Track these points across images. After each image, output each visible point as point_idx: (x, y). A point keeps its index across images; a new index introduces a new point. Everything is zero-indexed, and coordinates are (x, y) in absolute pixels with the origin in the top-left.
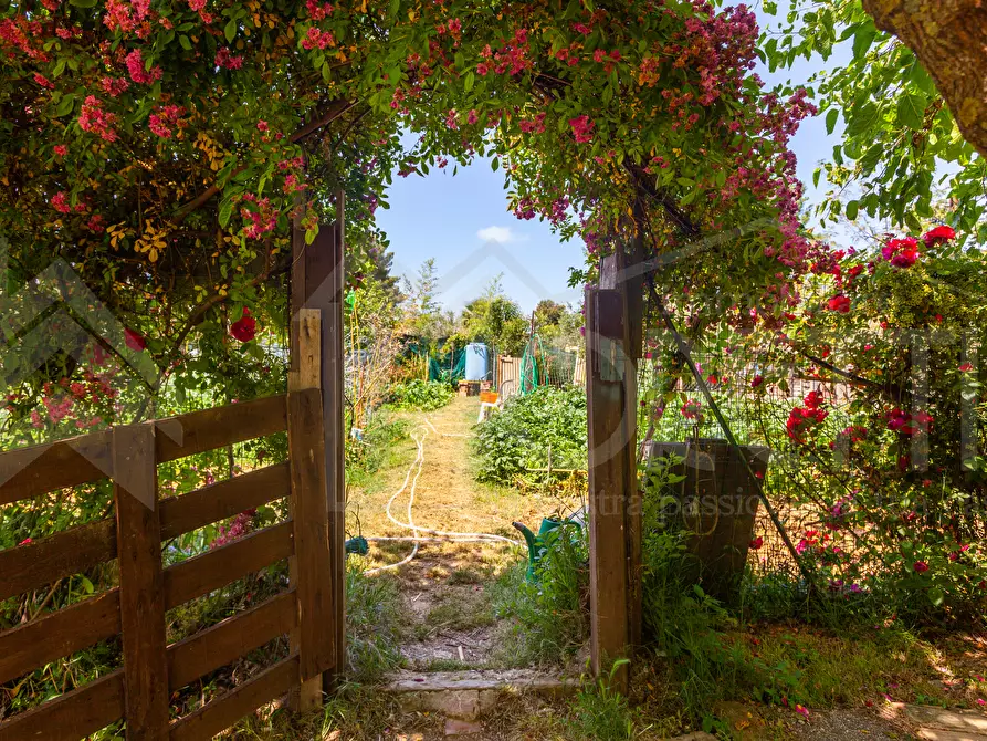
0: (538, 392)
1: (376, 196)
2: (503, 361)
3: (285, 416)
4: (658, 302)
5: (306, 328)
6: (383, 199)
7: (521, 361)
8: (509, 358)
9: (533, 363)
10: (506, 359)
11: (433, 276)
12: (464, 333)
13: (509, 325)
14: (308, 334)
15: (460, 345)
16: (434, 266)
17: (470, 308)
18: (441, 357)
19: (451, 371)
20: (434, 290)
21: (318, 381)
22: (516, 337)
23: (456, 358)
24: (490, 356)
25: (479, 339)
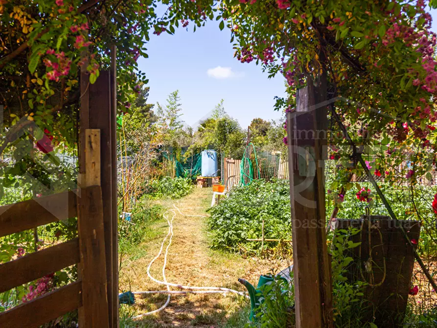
0: (253, 184)
1: (138, 49)
2: (228, 162)
3: (76, 206)
4: (338, 119)
5: (90, 143)
6: (143, 51)
7: (241, 162)
8: (232, 160)
9: (249, 164)
10: (230, 161)
11: (178, 103)
12: (199, 142)
13: (231, 137)
14: (91, 147)
15: (197, 152)
16: (178, 96)
17: (204, 125)
18: (184, 160)
19: (191, 170)
20: (179, 113)
21: (99, 180)
22: (237, 145)
23: (195, 160)
24: (219, 159)
25: (210, 147)
